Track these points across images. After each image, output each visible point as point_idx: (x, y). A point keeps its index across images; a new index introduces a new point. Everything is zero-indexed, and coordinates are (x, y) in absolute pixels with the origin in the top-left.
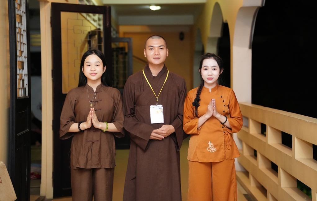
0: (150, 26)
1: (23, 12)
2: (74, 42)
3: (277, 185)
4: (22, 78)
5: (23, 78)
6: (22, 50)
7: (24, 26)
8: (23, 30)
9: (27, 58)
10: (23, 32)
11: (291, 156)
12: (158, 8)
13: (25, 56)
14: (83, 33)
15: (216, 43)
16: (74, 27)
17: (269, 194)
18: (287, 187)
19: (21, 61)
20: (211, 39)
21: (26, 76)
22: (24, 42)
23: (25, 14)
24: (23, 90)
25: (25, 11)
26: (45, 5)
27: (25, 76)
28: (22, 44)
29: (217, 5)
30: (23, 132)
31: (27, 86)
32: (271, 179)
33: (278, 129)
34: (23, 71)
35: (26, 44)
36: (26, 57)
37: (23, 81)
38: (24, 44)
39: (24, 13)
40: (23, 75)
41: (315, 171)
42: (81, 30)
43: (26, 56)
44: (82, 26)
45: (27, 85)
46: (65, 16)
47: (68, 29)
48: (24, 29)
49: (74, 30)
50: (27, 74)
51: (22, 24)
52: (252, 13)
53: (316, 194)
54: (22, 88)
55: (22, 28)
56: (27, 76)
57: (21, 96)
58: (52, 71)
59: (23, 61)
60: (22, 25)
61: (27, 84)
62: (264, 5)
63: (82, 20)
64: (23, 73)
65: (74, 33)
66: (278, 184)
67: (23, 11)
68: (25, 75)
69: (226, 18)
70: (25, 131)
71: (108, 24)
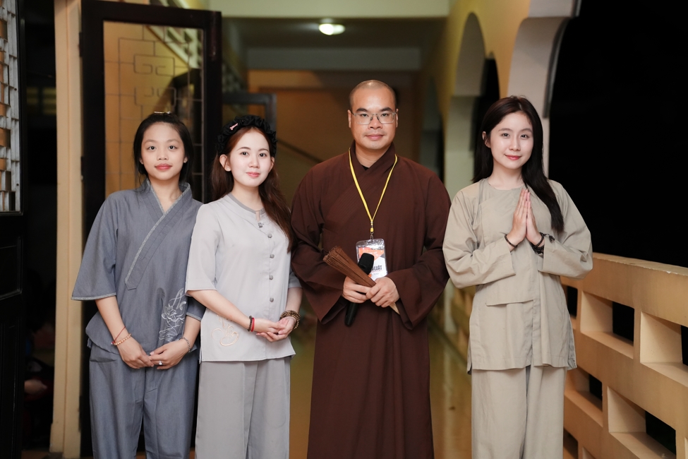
0: (319, 73)
1: (9, 13)
2: (135, 92)
3: (600, 426)
4: (6, 168)
5: (9, 168)
6: (6, 102)
7: (11, 47)
8: (10, 56)
9: (18, 123)
10: (10, 60)
11: (632, 358)
12: (339, 29)
13: (13, 116)
14: (157, 73)
15: (469, 110)
16: (134, 58)
17: (583, 449)
18: (623, 433)
19: (5, 127)
20: (460, 101)
21: (16, 166)
22: (11, 84)
23: (14, 19)
24: (8, 195)
25: (14, 11)
26: (66, 6)
27: (14, 164)
28: (7, 88)
29: (473, 20)
30: (6, 295)
31: (19, 187)
32: (586, 415)
33: (603, 297)
34: (9, 151)
35: (16, 89)
36: (16, 120)
37: (9, 175)
38: (10, 88)
39: (13, 15)
40: (9, 161)
41: (684, 387)
42: (151, 66)
43: (18, 118)
44: (154, 55)
45: (18, 185)
46: (113, 32)
47: (119, 63)
48: (11, 54)
49: (134, 64)
50: (18, 159)
51: (6, 42)
52: (552, 32)
53: (686, 440)
54: (5, 192)
55: (6, 50)
56: (19, 164)
57: (4, 209)
58: (83, 159)
59: (9, 128)
60: (7, 44)
61: (19, 183)
62: (578, 14)
63: (154, 42)
64: (9, 157)
65: (135, 71)
66: (602, 425)
67: (9, 10)
68: (12, 161)
69: (492, 45)
70: (13, 292)
71: (214, 53)
